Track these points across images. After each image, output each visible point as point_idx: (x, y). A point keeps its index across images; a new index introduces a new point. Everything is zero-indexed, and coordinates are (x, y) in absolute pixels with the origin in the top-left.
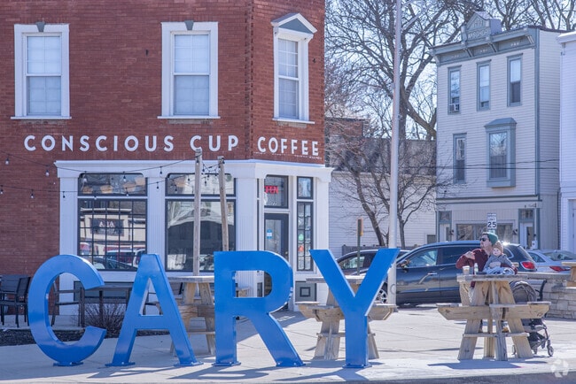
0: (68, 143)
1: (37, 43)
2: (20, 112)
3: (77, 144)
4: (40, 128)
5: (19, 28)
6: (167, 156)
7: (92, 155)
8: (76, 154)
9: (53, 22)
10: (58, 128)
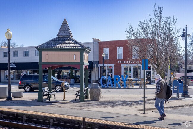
0: (122, 62)
1: (120, 49)
2: (118, 58)
3: (123, 62)
4: (119, 60)
5: (117, 47)
6: (133, 64)
7: (125, 63)
8: (123, 63)
9: (121, 47)
10: (121, 60)
